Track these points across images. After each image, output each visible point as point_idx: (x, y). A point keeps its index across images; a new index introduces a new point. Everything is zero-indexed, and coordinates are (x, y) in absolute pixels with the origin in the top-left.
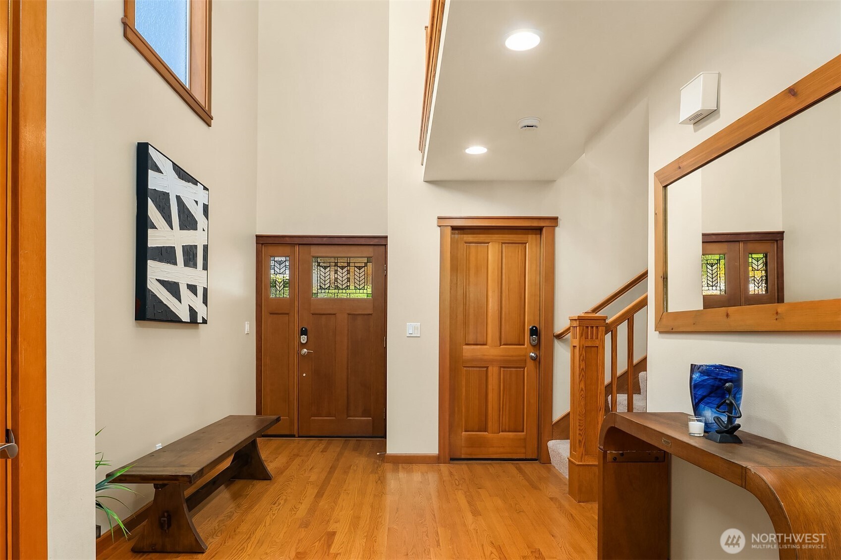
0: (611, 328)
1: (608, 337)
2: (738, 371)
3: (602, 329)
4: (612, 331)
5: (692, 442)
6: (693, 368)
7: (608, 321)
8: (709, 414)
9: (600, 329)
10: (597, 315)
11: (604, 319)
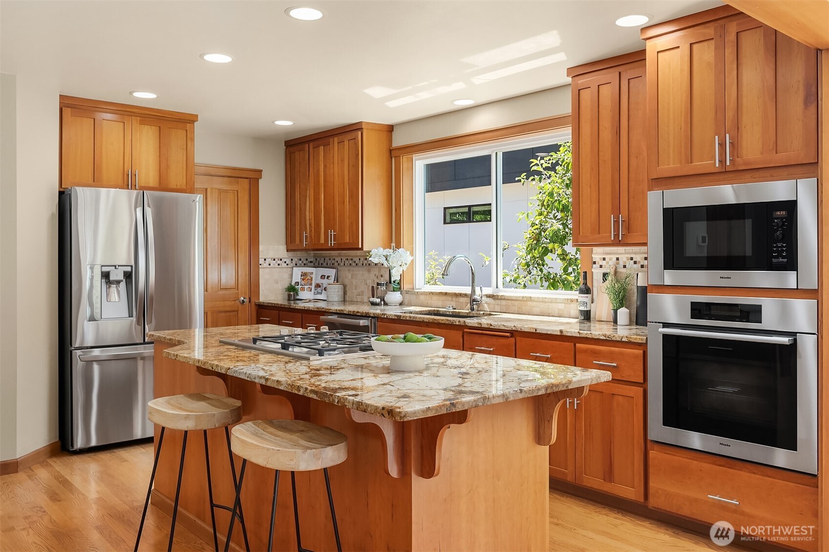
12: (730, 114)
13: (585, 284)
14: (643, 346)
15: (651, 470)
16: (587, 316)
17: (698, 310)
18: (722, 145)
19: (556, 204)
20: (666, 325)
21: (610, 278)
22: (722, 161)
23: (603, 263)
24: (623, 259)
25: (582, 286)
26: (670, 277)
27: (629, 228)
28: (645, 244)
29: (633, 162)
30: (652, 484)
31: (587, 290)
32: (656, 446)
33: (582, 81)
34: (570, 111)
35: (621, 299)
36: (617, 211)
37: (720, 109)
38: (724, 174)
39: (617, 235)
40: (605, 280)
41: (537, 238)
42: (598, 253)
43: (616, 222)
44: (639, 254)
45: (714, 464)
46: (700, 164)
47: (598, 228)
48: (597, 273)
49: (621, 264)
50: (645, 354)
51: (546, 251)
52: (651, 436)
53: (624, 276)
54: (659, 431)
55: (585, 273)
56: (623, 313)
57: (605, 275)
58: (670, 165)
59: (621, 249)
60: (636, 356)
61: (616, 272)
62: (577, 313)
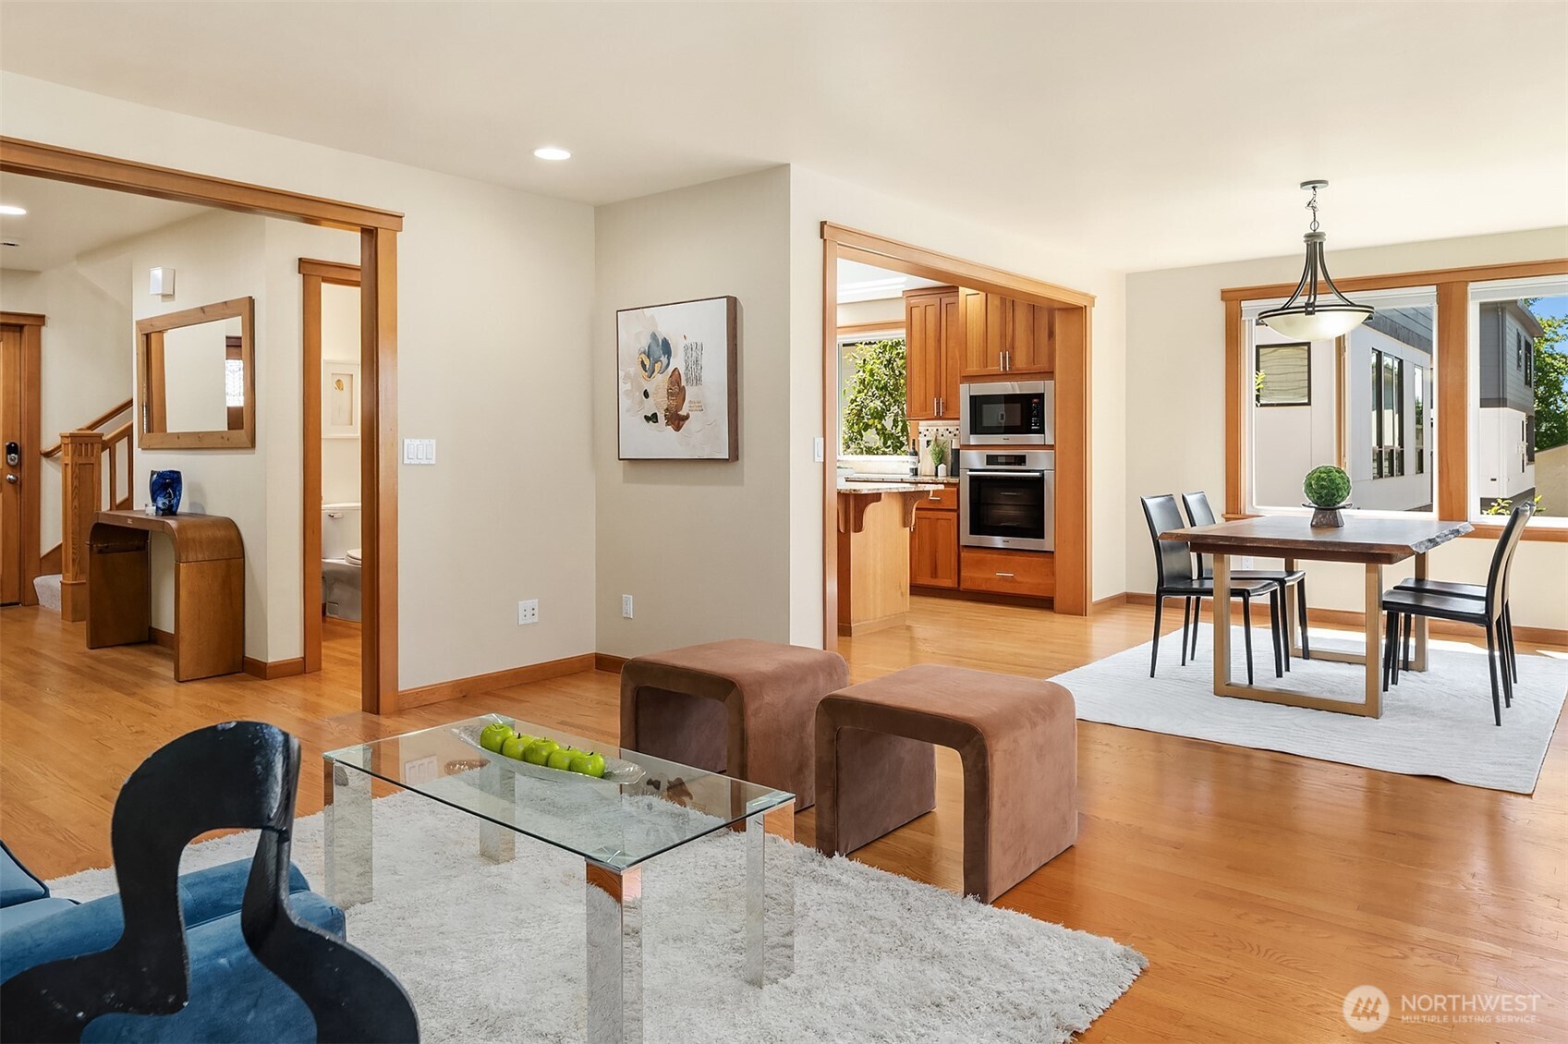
0: (109, 445)
1: (105, 455)
2: (179, 473)
3: (97, 447)
4: (110, 448)
5: (151, 518)
6: (153, 473)
7: (103, 438)
8: (160, 501)
9: (96, 446)
10: (94, 431)
11: (101, 436)
12: (1009, 339)
13: (914, 449)
14: (957, 485)
15: (962, 565)
16: (915, 472)
17: (991, 460)
18: (1004, 358)
19: (876, 383)
20: (971, 470)
21: (932, 443)
22: (1004, 368)
23: (927, 433)
24: (942, 430)
25: (912, 450)
26: (974, 440)
27: (946, 408)
28: (958, 419)
29: (950, 362)
30: (962, 574)
31: (915, 453)
32: (965, 550)
33: (914, 301)
34: (905, 318)
35: (941, 458)
36: (938, 396)
37: (1003, 335)
38: (1006, 376)
39: (938, 413)
40: (928, 445)
41: (859, 414)
42: (923, 425)
43: (938, 403)
44: (952, 426)
45: (1000, 554)
46: (992, 369)
47: (925, 407)
48: (922, 440)
49: (940, 434)
50: (958, 490)
51: (867, 427)
52: (962, 543)
53: (941, 443)
54: (967, 538)
55: (914, 440)
56: (942, 467)
57: (928, 442)
58: (973, 368)
59: (940, 422)
60: (952, 492)
61: (936, 439)
62: (908, 471)
